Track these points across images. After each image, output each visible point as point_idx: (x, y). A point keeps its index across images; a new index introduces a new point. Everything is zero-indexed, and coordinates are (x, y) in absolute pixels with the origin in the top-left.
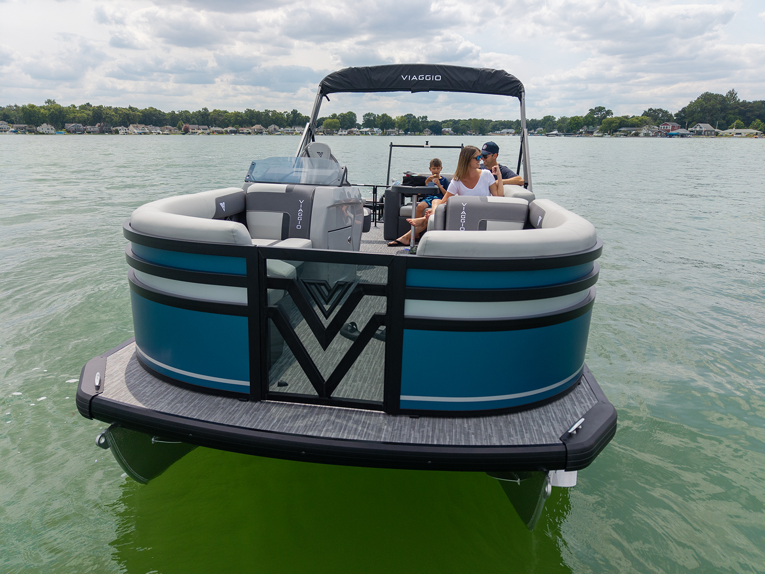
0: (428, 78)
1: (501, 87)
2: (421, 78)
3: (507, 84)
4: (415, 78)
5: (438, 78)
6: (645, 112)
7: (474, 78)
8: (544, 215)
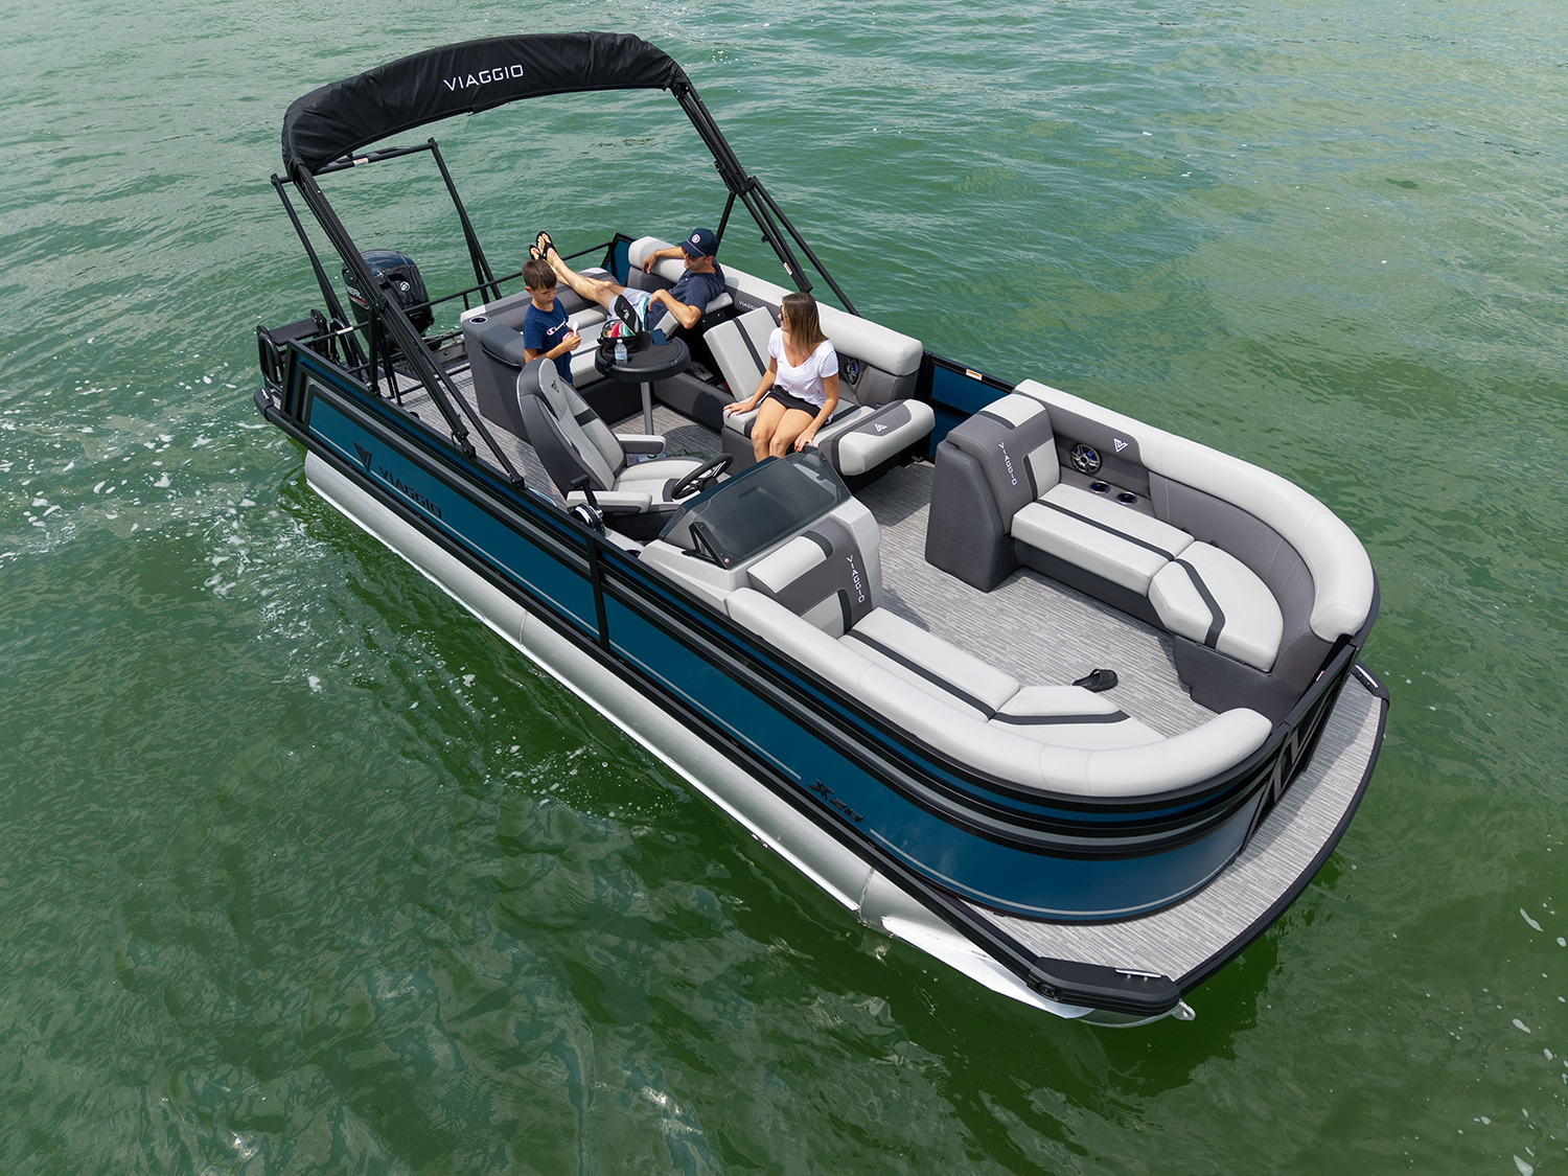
0: (498, 74)
4: (471, 81)
7: (586, 58)
8: (1132, 443)
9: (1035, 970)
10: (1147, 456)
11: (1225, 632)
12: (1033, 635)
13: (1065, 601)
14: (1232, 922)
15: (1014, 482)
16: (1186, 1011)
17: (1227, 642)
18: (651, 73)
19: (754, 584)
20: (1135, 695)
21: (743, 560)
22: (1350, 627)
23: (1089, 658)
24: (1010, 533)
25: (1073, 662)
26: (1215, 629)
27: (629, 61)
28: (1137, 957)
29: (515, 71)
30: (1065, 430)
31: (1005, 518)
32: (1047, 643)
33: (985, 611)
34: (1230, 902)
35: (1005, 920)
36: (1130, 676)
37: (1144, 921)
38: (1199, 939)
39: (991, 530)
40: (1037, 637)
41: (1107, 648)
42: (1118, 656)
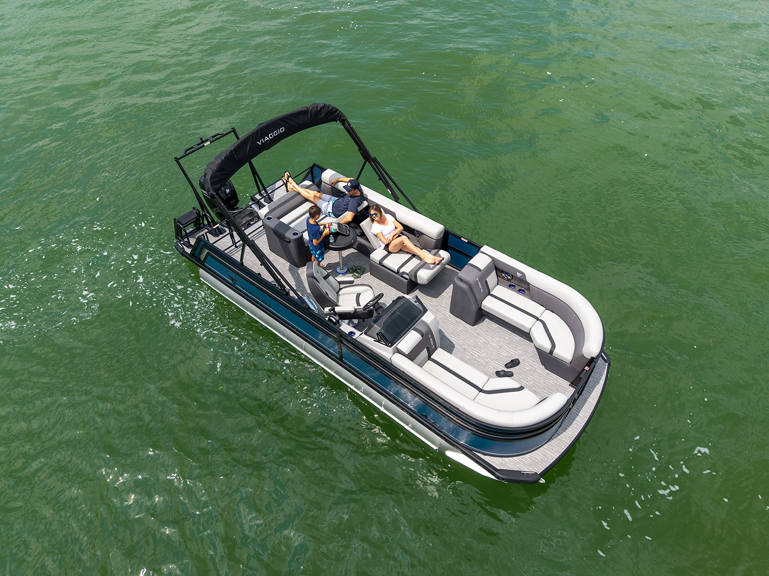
0: (275, 133)
2: (271, 136)
4: (267, 138)
7: (306, 118)
8: (524, 275)
9: (497, 473)
10: (528, 279)
11: (556, 351)
12: (490, 344)
13: (501, 329)
14: (557, 452)
15: (482, 290)
16: (542, 481)
17: (556, 354)
19: (399, 351)
20: (526, 368)
21: (395, 343)
22: (594, 355)
23: (510, 353)
24: (481, 307)
25: (504, 355)
26: (552, 349)
27: (323, 114)
28: (528, 467)
29: (282, 130)
30: (499, 266)
31: (479, 304)
32: (495, 347)
33: (473, 334)
34: (556, 445)
35: (487, 457)
36: (524, 360)
37: (530, 454)
38: (546, 459)
39: (474, 308)
40: (492, 345)
41: (516, 348)
42: (520, 352)
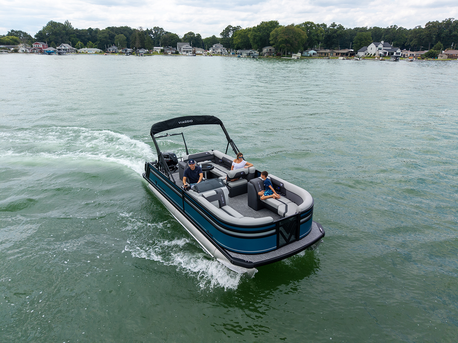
0: (188, 121)
1: (214, 122)
2: (186, 122)
3: (215, 121)
4: (183, 122)
5: (191, 121)
6: (9, 32)
7: (204, 119)
8: (283, 184)
9: (231, 258)
10: (285, 186)
15: (261, 190)
18: (216, 122)
19: (203, 196)
21: (202, 192)
26: (285, 213)
27: (212, 120)
39: (256, 198)
